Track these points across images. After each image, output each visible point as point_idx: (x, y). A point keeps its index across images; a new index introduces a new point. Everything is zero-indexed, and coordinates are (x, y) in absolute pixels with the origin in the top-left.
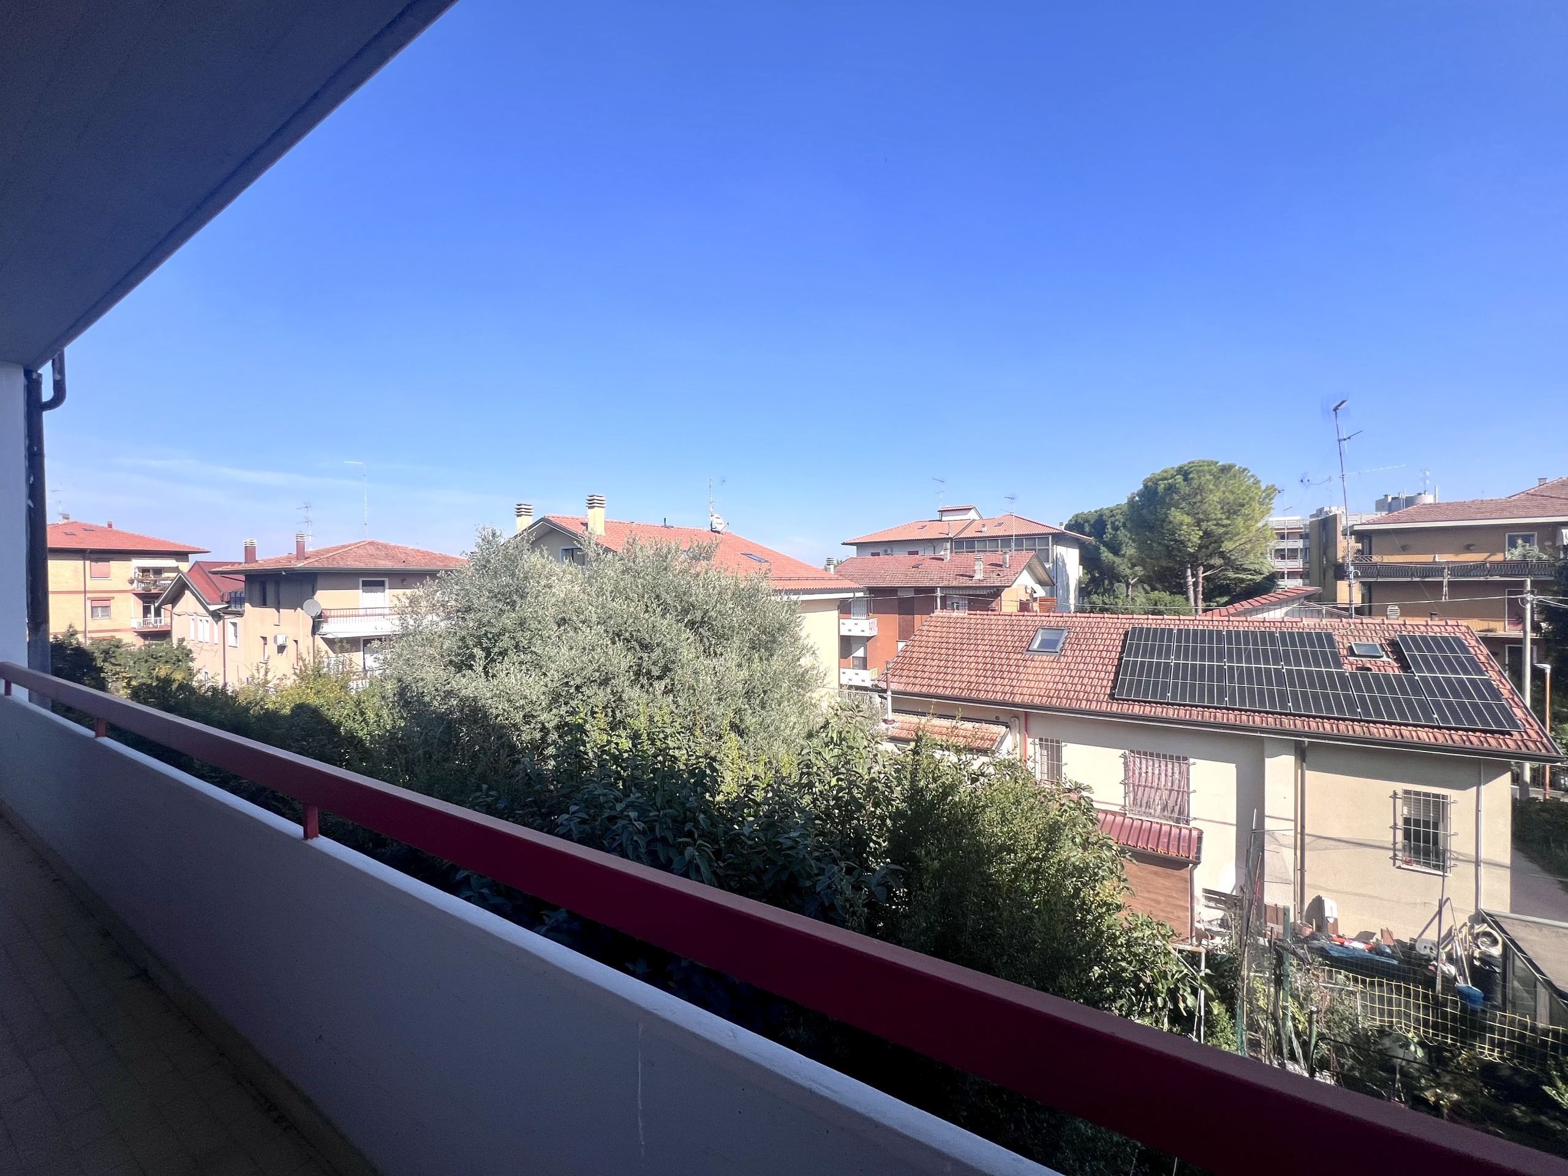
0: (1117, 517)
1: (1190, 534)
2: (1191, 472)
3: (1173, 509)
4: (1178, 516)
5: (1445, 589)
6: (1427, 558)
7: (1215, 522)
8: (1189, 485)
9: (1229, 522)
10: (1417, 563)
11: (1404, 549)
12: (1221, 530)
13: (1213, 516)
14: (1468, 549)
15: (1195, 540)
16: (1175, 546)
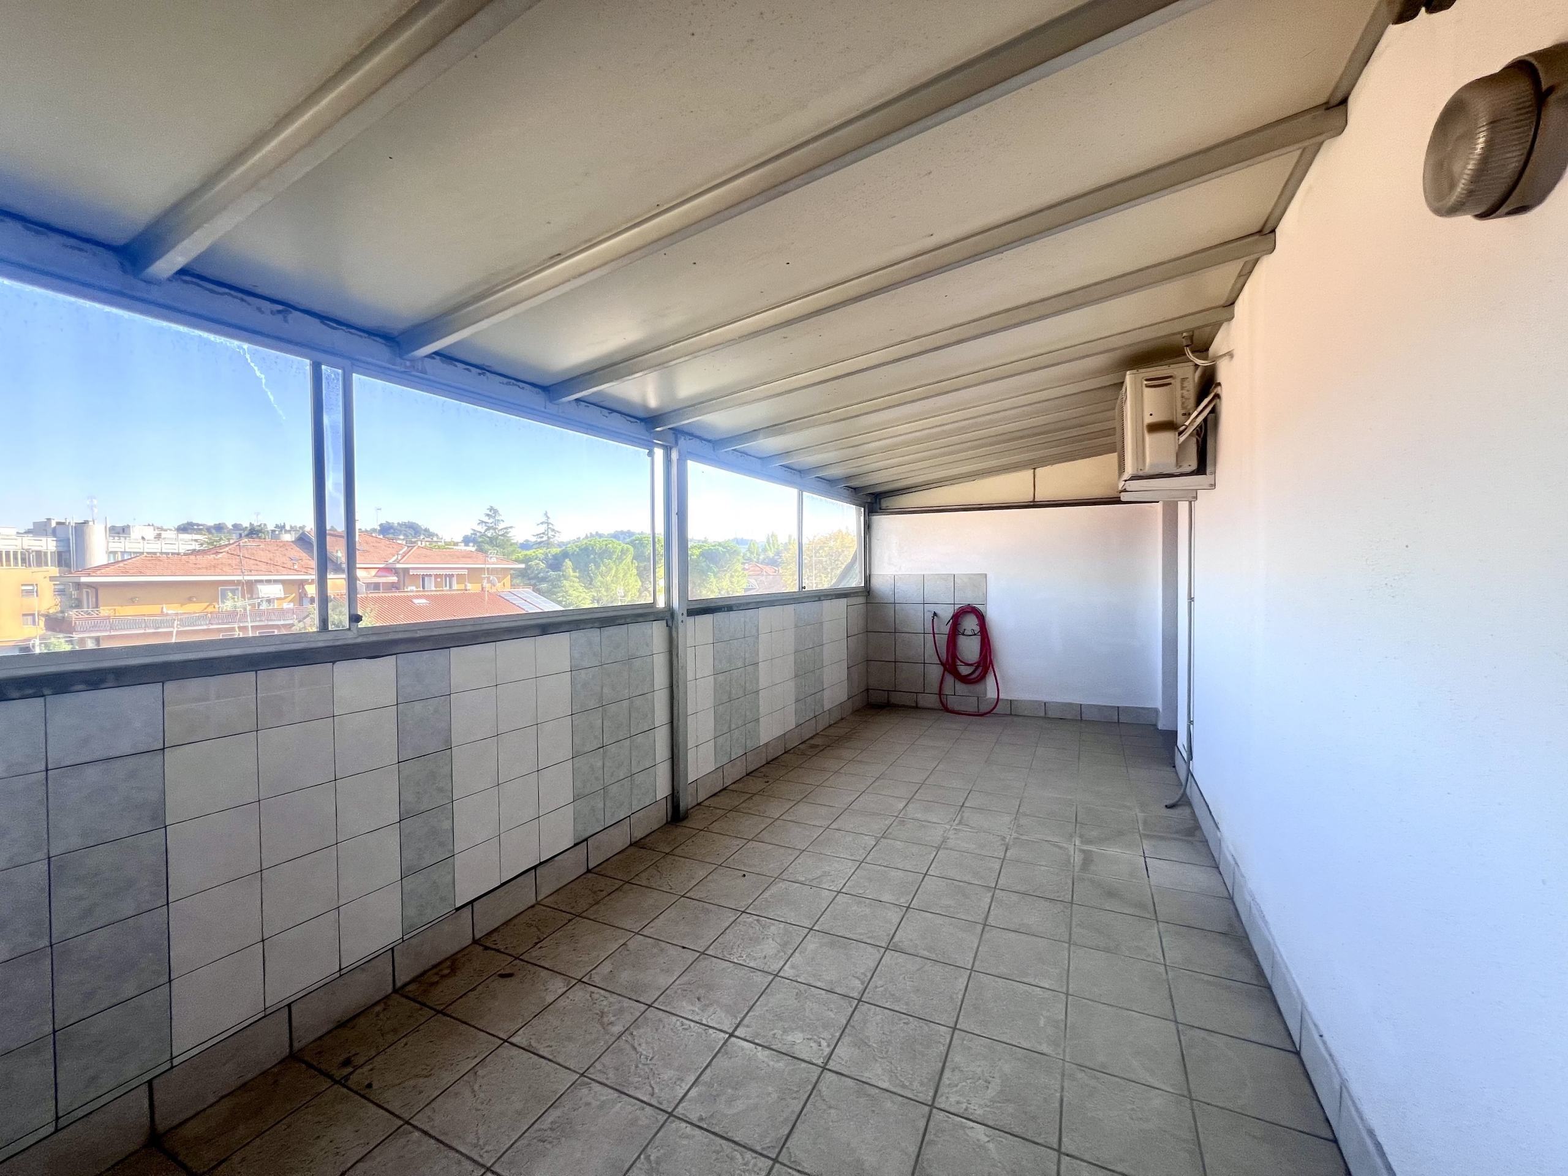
11: (132, 601)
14: (190, 600)
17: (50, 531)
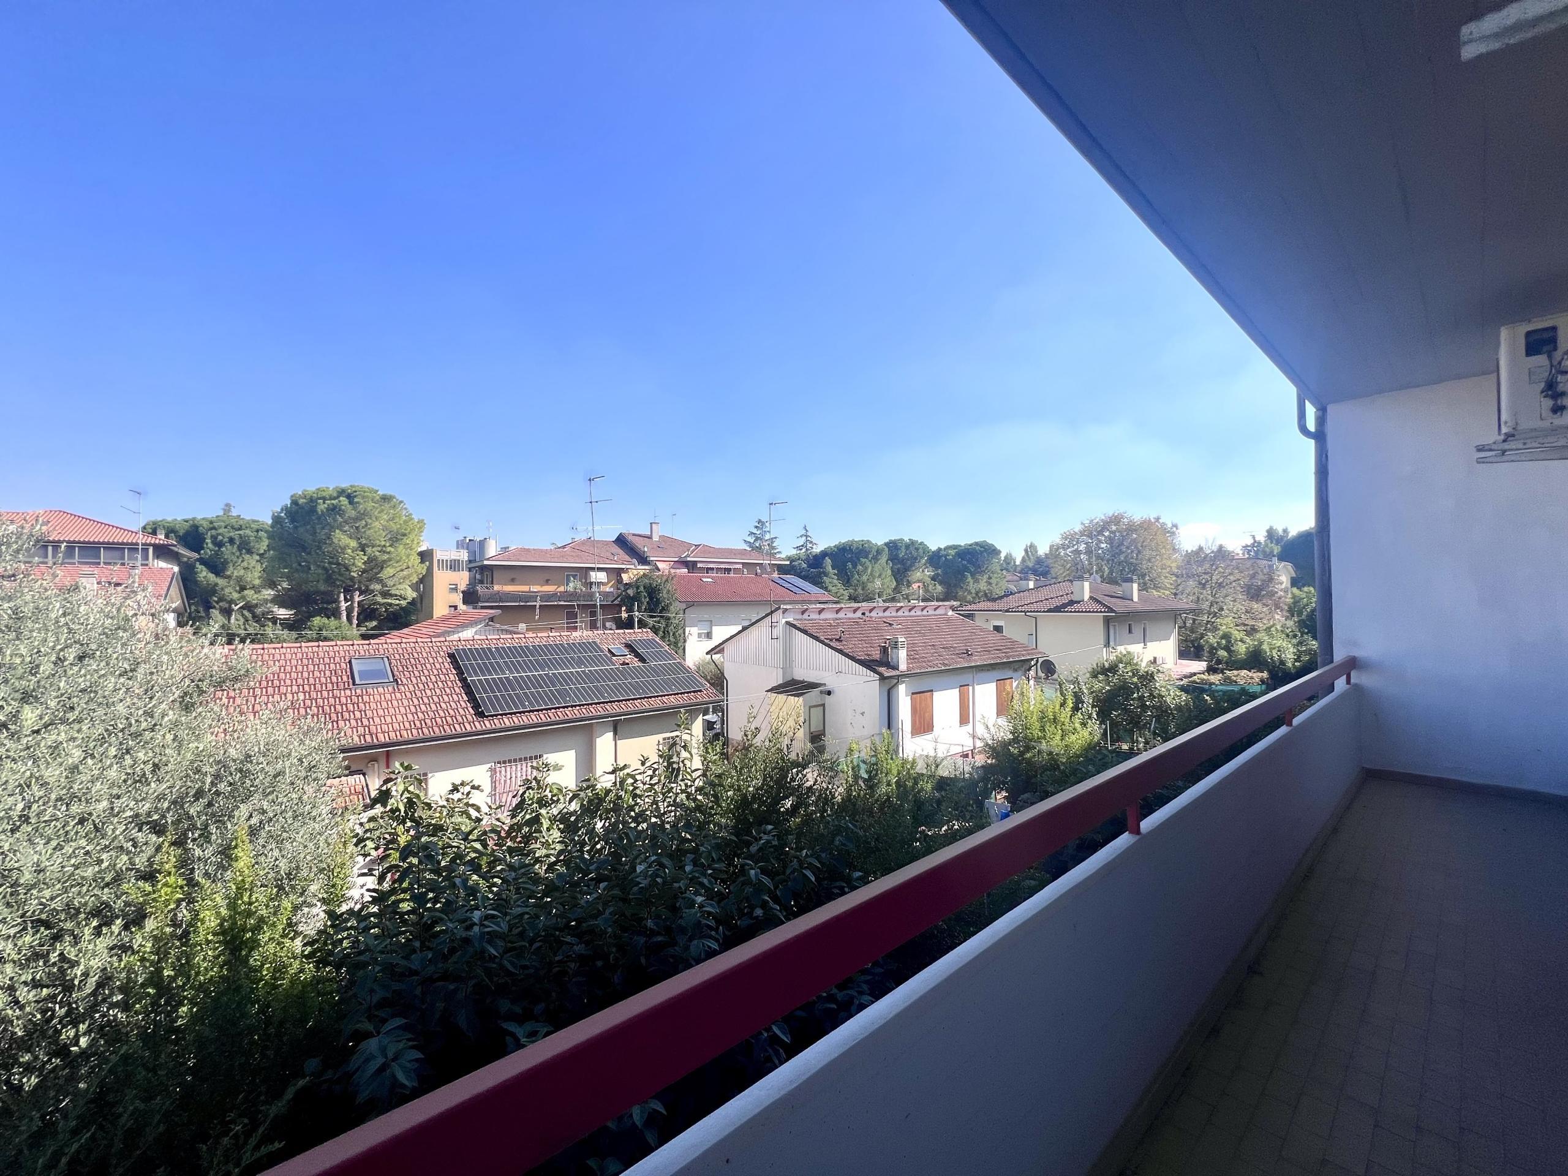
0: (220, 531)
1: (354, 558)
2: (355, 496)
3: (337, 531)
4: (343, 539)
5: (538, 611)
6: (525, 588)
7: (379, 549)
8: (355, 509)
9: (392, 550)
10: (523, 592)
11: (513, 581)
12: (386, 557)
13: (378, 542)
14: (547, 582)
15: (360, 564)
16: (336, 570)
17: (465, 546)
